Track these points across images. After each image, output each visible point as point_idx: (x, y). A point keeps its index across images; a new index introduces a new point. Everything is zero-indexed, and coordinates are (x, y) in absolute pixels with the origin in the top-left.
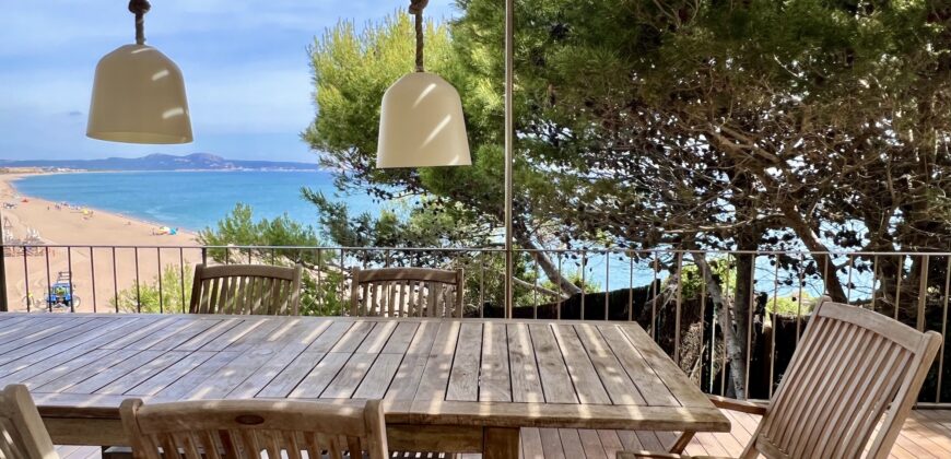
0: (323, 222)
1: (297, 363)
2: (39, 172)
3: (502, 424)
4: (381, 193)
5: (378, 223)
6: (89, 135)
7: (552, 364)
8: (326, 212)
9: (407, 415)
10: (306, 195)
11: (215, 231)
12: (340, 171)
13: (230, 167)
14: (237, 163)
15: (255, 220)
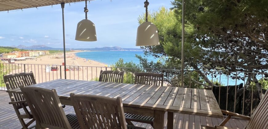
0: (141, 63)
1: (116, 93)
2: (80, 51)
3: (159, 110)
4: (156, 56)
5: (155, 64)
6: (76, 39)
7: (180, 98)
8: (141, 61)
9: (136, 105)
10: (137, 56)
11: (115, 65)
12: (146, 50)
13: (123, 50)
14: (124, 49)
15: (125, 63)
